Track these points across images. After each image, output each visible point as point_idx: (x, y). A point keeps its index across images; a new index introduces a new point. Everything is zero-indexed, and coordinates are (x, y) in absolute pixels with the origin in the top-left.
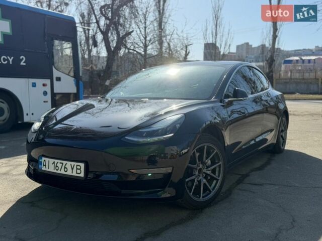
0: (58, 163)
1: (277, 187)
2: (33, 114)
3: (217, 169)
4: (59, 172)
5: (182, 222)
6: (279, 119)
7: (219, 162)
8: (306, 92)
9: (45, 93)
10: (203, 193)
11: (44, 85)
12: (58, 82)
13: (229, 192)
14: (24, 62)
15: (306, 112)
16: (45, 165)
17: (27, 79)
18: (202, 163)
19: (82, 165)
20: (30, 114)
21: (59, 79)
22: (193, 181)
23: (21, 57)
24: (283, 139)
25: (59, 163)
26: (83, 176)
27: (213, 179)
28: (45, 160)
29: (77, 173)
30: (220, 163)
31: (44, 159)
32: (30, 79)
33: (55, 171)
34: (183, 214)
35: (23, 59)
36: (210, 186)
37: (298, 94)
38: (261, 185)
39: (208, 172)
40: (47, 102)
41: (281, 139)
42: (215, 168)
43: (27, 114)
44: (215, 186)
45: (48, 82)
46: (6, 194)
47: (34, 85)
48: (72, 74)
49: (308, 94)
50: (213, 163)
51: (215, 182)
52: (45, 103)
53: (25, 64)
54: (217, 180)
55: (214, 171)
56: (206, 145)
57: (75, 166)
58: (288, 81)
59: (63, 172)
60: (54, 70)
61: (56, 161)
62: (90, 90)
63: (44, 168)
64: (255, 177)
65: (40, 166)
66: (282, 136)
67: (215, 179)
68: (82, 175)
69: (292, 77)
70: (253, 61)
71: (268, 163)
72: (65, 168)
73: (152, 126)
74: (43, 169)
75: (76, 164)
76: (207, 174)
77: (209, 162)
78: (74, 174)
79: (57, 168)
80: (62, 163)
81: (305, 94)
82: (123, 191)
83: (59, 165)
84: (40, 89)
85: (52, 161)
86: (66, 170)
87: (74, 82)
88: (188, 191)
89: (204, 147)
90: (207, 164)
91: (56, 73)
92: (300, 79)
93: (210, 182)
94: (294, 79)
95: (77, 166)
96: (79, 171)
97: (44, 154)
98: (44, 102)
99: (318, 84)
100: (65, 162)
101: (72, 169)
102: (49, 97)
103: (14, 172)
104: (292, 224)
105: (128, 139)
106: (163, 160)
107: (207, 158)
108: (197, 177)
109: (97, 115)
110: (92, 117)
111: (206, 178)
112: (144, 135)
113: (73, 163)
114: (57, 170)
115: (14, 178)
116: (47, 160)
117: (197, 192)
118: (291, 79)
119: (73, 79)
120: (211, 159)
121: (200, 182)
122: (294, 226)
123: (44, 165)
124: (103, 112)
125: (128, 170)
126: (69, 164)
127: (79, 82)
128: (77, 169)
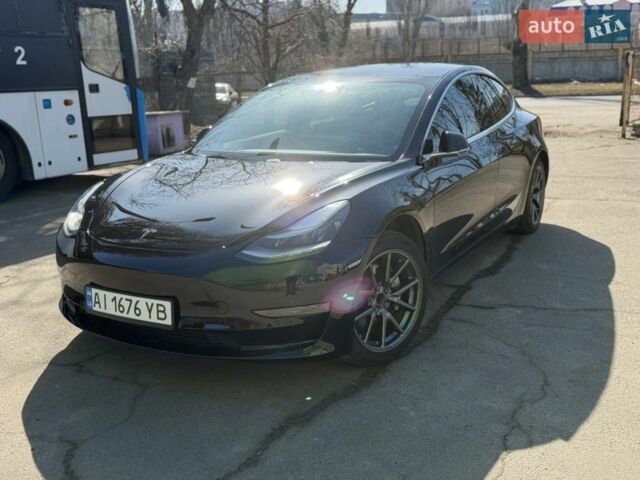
0: (121, 299)
1: (520, 312)
2: (50, 163)
3: (412, 293)
4: (124, 315)
5: (349, 392)
6: (531, 163)
7: (413, 280)
8: (593, 78)
9: (71, 119)
10: (387, 336)
11: (67, 103)
12: (94, 95)
13: (434, 326)
14: (23, 59)
15: (590, 125)
16: (99, 303)
17: (32, 94)
18: (383, 285)
19: (168, 305)
20: (45, 164)
21: (94, 88)
22: (368, 317)
23: (17, 49)
24: (537, 205)
25: (123, 300)
26: (170, 323)
27: (403, 309)
28: (97, 294)
29: (158, 318)
30: (417, 280)
31: (94, 291)
32: (37, 93)
33: (118, 314)
34: (351, 377)
35: (20, 52)
36: (399, 323)
37: (575, 82)
38: (491, 308)
39: (395, 300)
40: (76, 136)
41: (534, 207)
42: (408, 291)
43: (40, 164)
44: (407, 322)
45: (74, 95)
46: (28, 348)
47: (47, 104)
48: (120, 75)
49: (595, 81)
50: (404, 281)
51: (407, 314)
52: (72, 140)
53: (24, 63)
54: (412, 311)
55: (405, 297)
56: (389, 253)
57: (155, 307)
58: (557, 55)
59: (132, 315)
60: (84, 70)
61: (119, 296)
62: (157, 95)
63: (96, 308)
64: (481, 292)
65: (89, 304)
66: (535, 201)
67: (406, 309)
68: (168, 321)
69: (566, 48)
70: (487, 12)
71: (506, 258)
72: (136, 308)
73: (291, 228)
74: (94, 309)
75: (156, 302)
76: (393, 304)
77: (397, 281)
78: (154, 319)
79: (121, 309)
80: (131, 301)
81: (590, 81)
82: (244, 348)
83: (126, 304)
84: (59, 111)
85: (110, 295)
86: (138, 312)
87: (125, 93)
88: (360, 337)
89: (386, 256)
90: (393, 285)
91: (88, 77)
92: (580, 51)
93: (398, 315)
94: (569, 51)
95: (158, 305)
96: (162, 315)
97: (96, 282)
98: (71, 137)
99: (617, 60)
100: (135, 299)
101: (150, 311)
102: (78, 127)
103: (34, 298)
104: (542, 389)
105: (248, 256)
106: (313, 284)
107: (392, 275)
108: (374, 310)
109: (186, 189)
110: (176, 196)
111: (390, 309)
112: (277, 245)
113: (150, 301)
114: (122, 312)
115: (36, 310)
116: (101, 293)
117: (376, 337)
118: (563, 51)
119: (124, 85)
120: (400, 276)
121: (380, 318)
122: (545, 394)
123: (96, 302)
124: (196, 183)
125: (252, 311)
126: (143, 302)
127: (135, 92)
128: (158, 311)
